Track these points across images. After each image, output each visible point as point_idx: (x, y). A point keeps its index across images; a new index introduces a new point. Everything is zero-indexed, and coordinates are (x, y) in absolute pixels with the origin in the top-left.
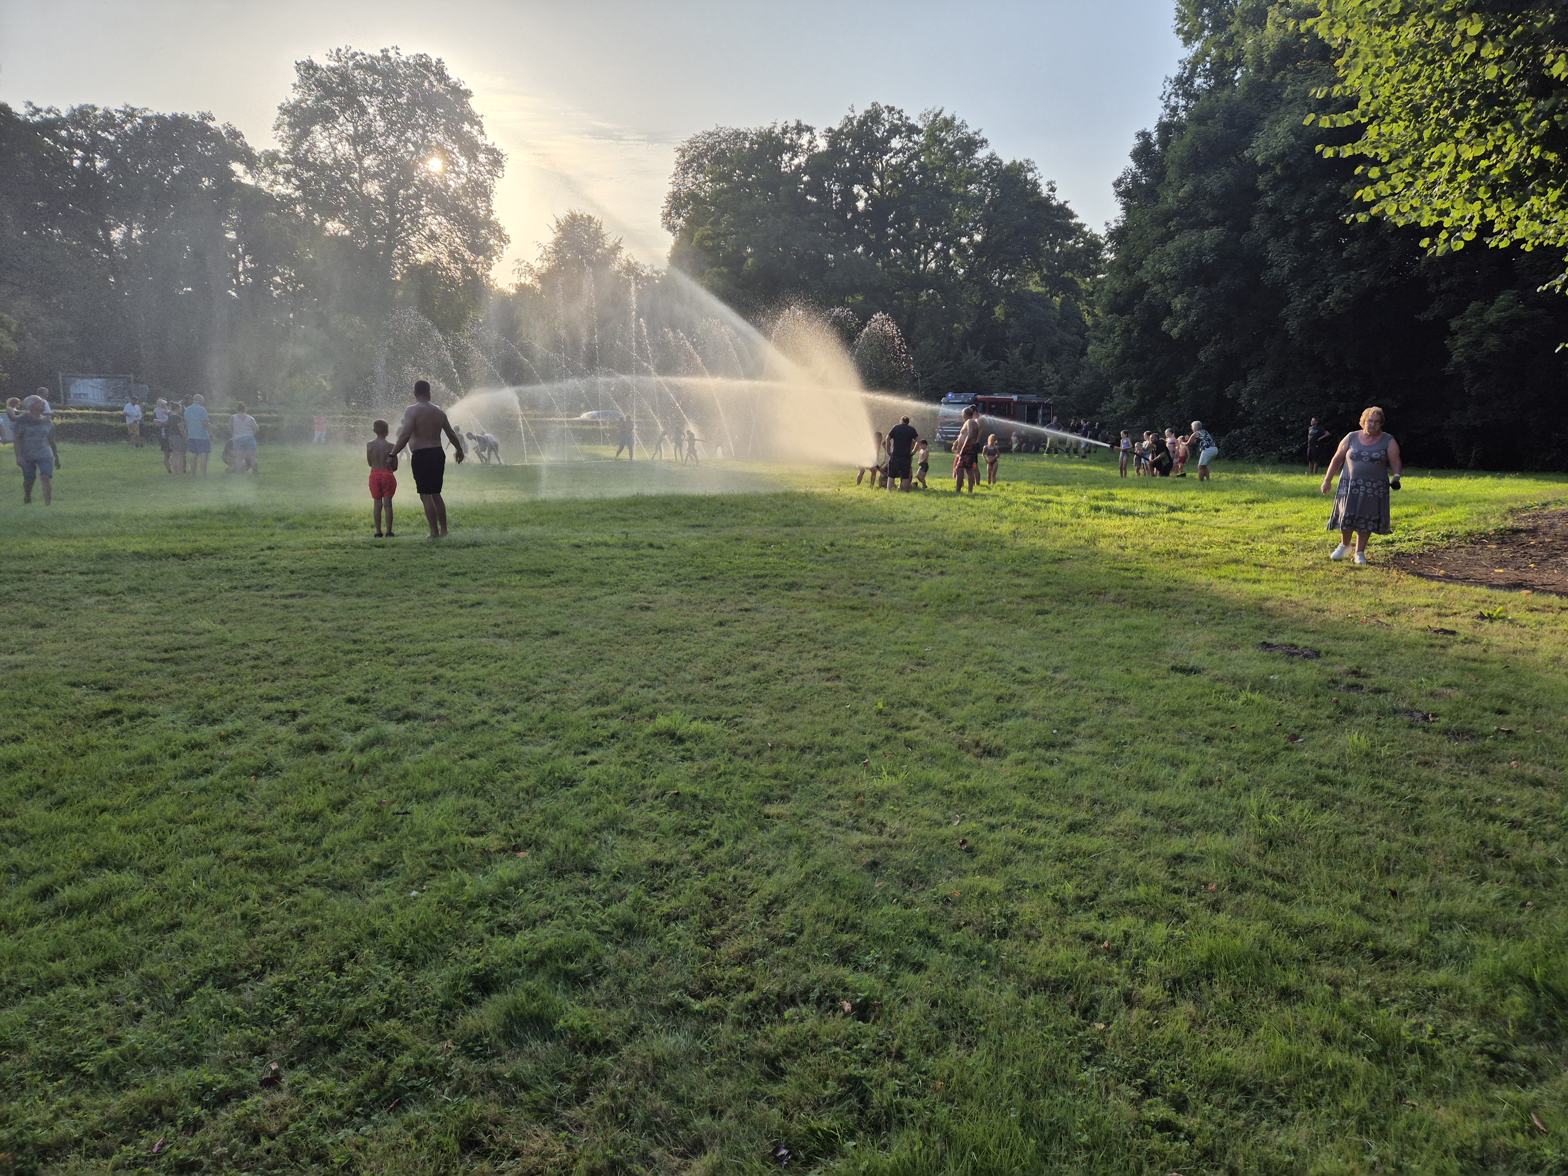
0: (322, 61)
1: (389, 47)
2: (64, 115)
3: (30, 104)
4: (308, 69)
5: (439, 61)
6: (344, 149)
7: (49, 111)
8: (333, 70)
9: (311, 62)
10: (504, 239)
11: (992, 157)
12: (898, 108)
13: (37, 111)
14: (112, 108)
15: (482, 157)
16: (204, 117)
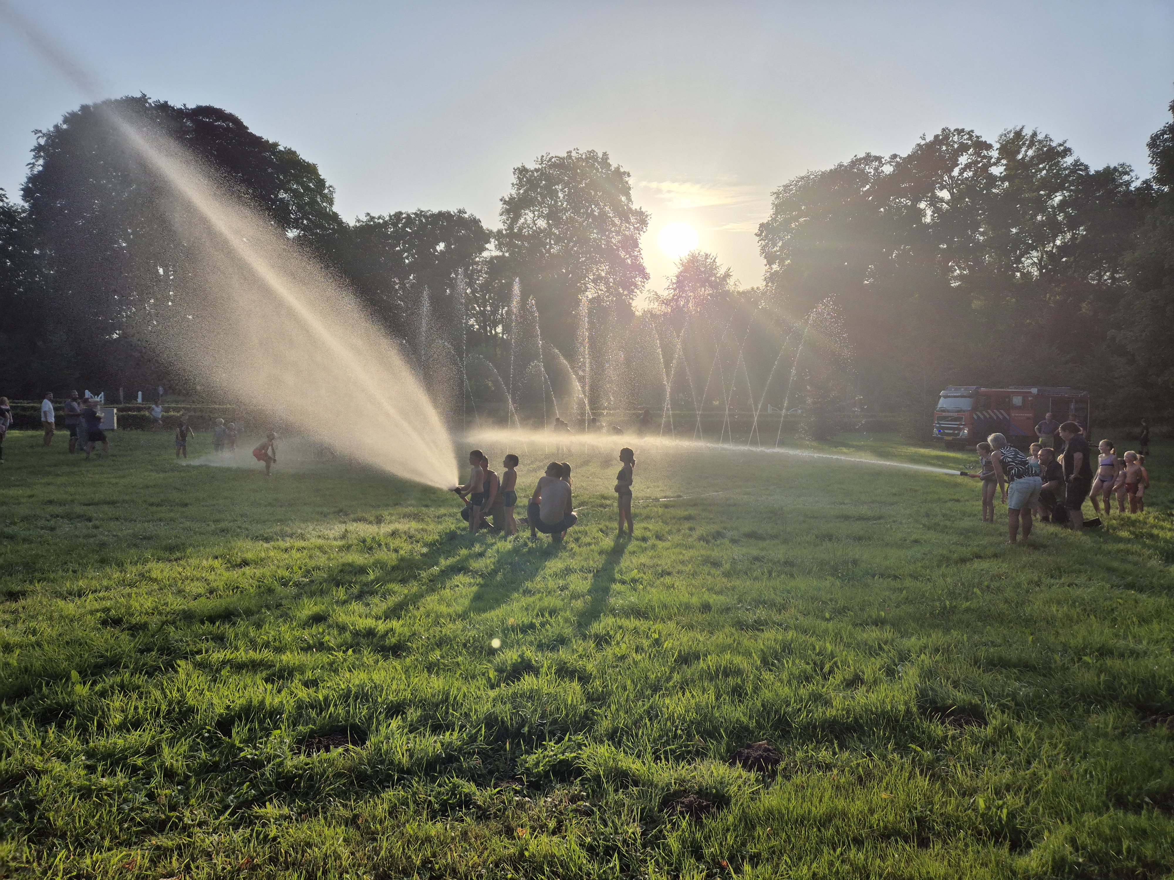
0: (531, 166)
1: (572, 149)
2: (387, 218)
3: (368, 214)
4: (522, 171)
5: (605, 154)
6: (542, 223)
7: (379, 218)
8: (537, 170)
9: (523, 167)
10: (646, 277)
11: (1077, 164)
12: (967, 129)
13: (372, 218)
14: (410, 212)
15: (633, 220)
16: (460, 211)
